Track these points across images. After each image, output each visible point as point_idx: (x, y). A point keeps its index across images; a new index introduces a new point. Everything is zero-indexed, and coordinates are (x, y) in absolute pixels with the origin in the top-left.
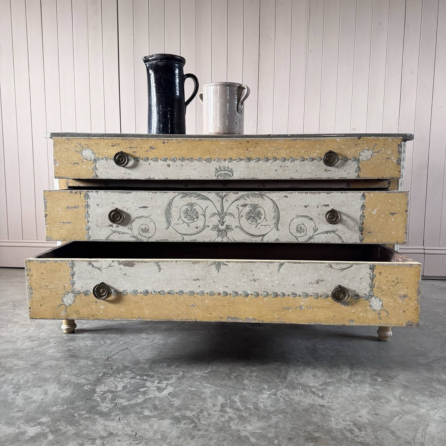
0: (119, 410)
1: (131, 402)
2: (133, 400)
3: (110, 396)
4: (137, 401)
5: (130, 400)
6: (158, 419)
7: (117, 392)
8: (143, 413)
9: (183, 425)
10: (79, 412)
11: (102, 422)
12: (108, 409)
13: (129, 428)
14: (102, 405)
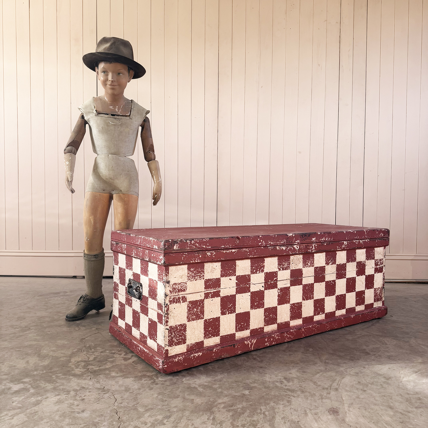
0: (90, 373)
1: (101, 368)
2: (102, 366)
3: (83, 364)
4: (106, 367)
5: (100, 367)
6: (123, 378)
7: (89, 361)
8: (111, 374)
9: (143, 381)
10: (56, 375)
11: (76, 380)
12: (81, 372)
13: (98, 384)
14: (76, 370)
